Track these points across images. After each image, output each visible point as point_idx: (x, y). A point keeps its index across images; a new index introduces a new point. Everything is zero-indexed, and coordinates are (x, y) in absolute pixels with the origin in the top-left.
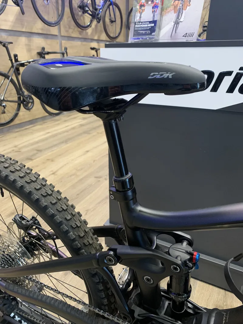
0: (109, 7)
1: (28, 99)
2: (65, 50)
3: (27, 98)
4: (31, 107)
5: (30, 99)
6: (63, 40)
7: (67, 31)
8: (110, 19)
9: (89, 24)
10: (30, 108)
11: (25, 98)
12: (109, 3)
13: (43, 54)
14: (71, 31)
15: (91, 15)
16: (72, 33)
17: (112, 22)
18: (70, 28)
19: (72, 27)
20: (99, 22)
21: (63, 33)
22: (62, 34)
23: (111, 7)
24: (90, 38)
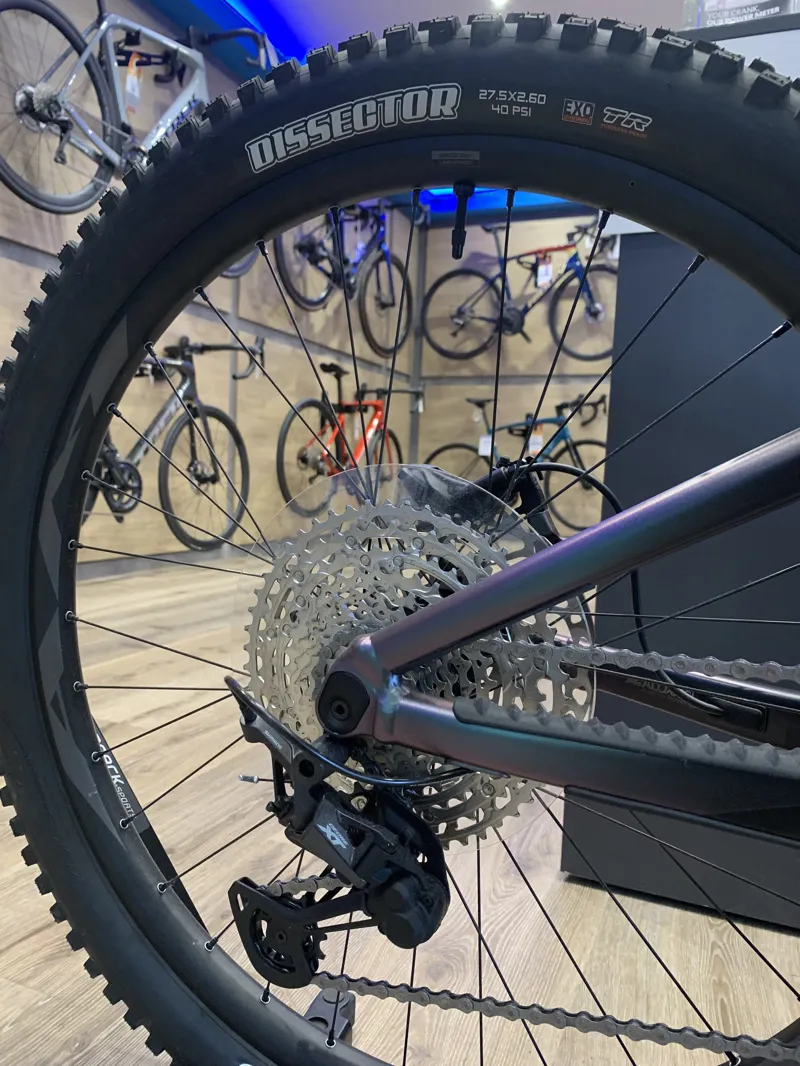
0: (376, 265)
1: (126, 476)
2: (259, 345)
3: (122, 471)
4: (131, 504)
5: (130, 478)
6: (243, 330)
7: (256, 308)
8: (378, 299)
9: (323, 294)
10: (127, 507)
11: (118, 469)
12: (380, 253)
13: (187, 349)
14: (266, 309)
15: (328, 275)
16: (270, 315)
17: (383, 306)
18: (264, 300)
19: (270, 299)
20: (348, 296)
21: (246, 311)
22: (242, 314)
23: (383, 266)
24: (317, 340)
